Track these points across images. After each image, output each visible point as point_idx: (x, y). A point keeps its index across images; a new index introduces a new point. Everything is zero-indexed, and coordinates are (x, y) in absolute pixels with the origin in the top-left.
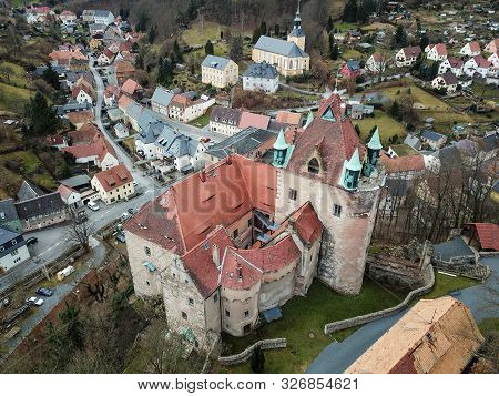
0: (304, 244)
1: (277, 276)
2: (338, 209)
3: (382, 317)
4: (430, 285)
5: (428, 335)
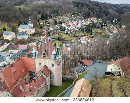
0: (46, 76)
2: (53, 65)
4: (77, 77)
5: (81, 89)
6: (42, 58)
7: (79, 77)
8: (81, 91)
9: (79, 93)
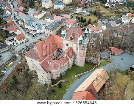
0: (70, 57)
1: (64, 65)
3: (88, 73)
4: (99, 64)
5: (96, 78)
6: (69, 41)
7: (101, 64)
8: (96, 80)
9: (93, 81)
